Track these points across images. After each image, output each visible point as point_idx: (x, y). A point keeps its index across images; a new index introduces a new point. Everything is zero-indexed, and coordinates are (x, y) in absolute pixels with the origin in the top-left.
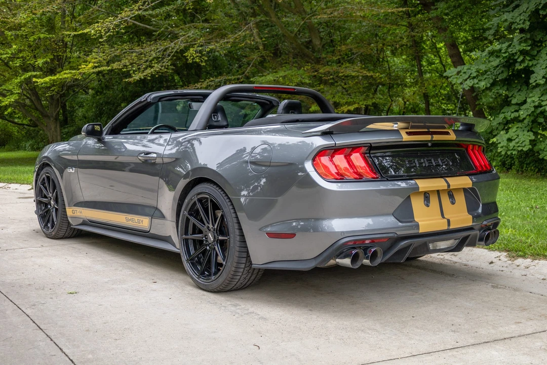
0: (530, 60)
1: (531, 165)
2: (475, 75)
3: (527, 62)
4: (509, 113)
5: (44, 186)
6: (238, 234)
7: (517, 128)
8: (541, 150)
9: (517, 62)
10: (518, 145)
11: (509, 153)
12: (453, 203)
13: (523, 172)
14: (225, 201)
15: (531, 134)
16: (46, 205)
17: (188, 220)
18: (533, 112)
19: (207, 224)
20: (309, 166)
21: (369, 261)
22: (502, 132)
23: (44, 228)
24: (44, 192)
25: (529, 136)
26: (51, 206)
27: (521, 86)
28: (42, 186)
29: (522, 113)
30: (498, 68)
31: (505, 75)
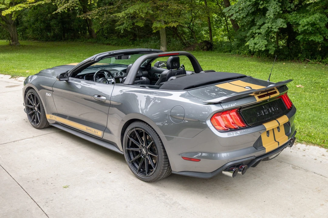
0: (266, 4)
1: (264, 53)
2: (237, 10)
3: (265, 4)
4: (255, 29)
5: (30, 99)
6: (163, 155)
7: (259, 37)
8: (270, 49)
9: (260, 4)
10: (260, 47)
11: (255, 50)
12: (279, 131)
13: (260, 56)
14: (155, 135)
15: (266, 41)
16: (32, 109)
17: (129, 140)
18: (267, 30)
19: (141, 144)
20: (209, 123)
21: (241, 172)
22: (251, 39)
23: (32, 122)
24: (30, 101)
25: (265, 42)
26: (35, 110)
27: (261, 16)
28: (29, 99)
29: (262, 30)
30: (250, 7)
31: (253, 10)
